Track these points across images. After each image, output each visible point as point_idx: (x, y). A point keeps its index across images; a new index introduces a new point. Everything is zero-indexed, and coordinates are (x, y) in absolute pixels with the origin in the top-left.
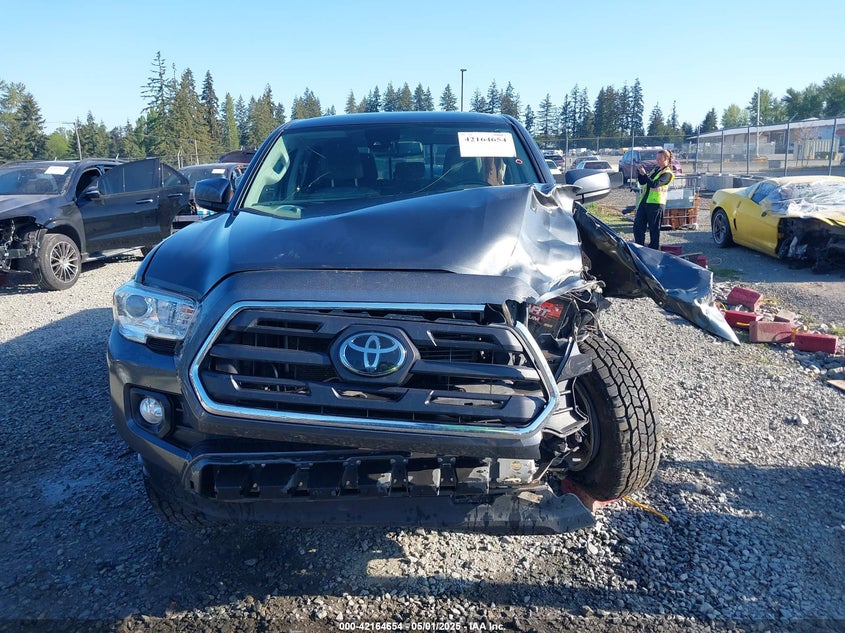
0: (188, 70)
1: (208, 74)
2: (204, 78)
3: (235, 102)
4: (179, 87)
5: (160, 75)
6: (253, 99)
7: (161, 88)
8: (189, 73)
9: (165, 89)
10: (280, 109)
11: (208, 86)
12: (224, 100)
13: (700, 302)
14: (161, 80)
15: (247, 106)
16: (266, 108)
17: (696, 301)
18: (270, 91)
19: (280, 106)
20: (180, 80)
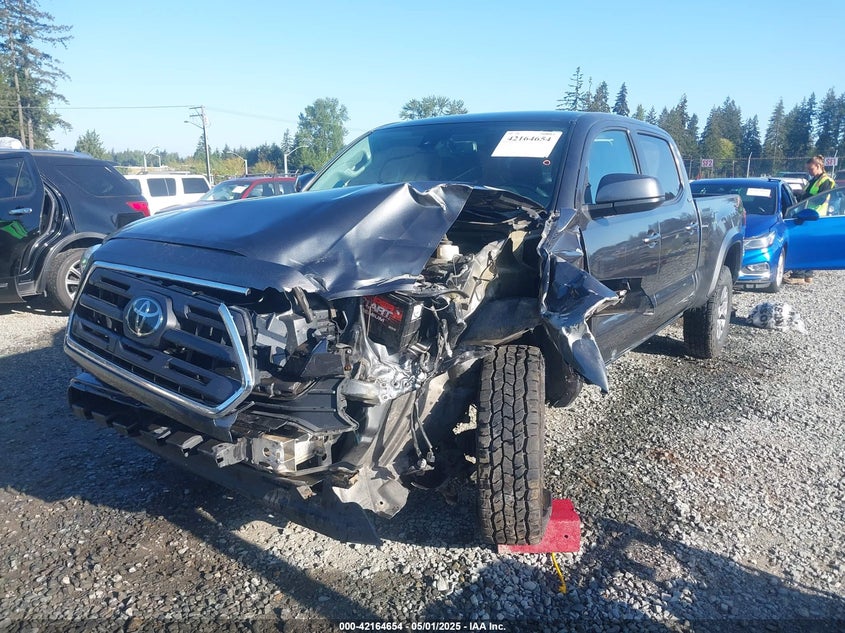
0: (604, 83)
1: (623, 87)
2: (619, 90)
3: (646, 114)
4: (593, 100)
5: (577, 89)
6: (665, 110)
7: (575, 101)
8: (604, 86)
9: (579, 102)
10: (695, 119)
11: (622, 98)
12: (635, 112)
13: (568, 331)
14: (576, 94)
15: (658, 118)
16: (678, 119)
17: (564, 330)
18: (685, 101)
19: (695, 116)
20: (594, 93)
